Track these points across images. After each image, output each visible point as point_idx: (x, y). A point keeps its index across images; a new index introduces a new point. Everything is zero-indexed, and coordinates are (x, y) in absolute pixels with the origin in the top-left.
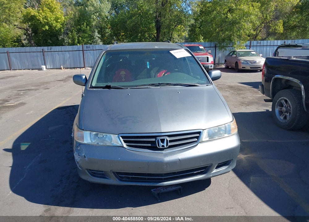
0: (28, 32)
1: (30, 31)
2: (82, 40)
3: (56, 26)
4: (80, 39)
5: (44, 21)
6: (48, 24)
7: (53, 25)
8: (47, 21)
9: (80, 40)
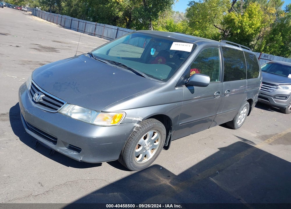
0: (226, 33)
1: (227, 33)
2: (268, 49)
3: (247, 31)
4: (268, 47)
5: (238, 25)
6: (241, 28)
7: (245, 30)
8: (241, 25)
9: (267, 49)
